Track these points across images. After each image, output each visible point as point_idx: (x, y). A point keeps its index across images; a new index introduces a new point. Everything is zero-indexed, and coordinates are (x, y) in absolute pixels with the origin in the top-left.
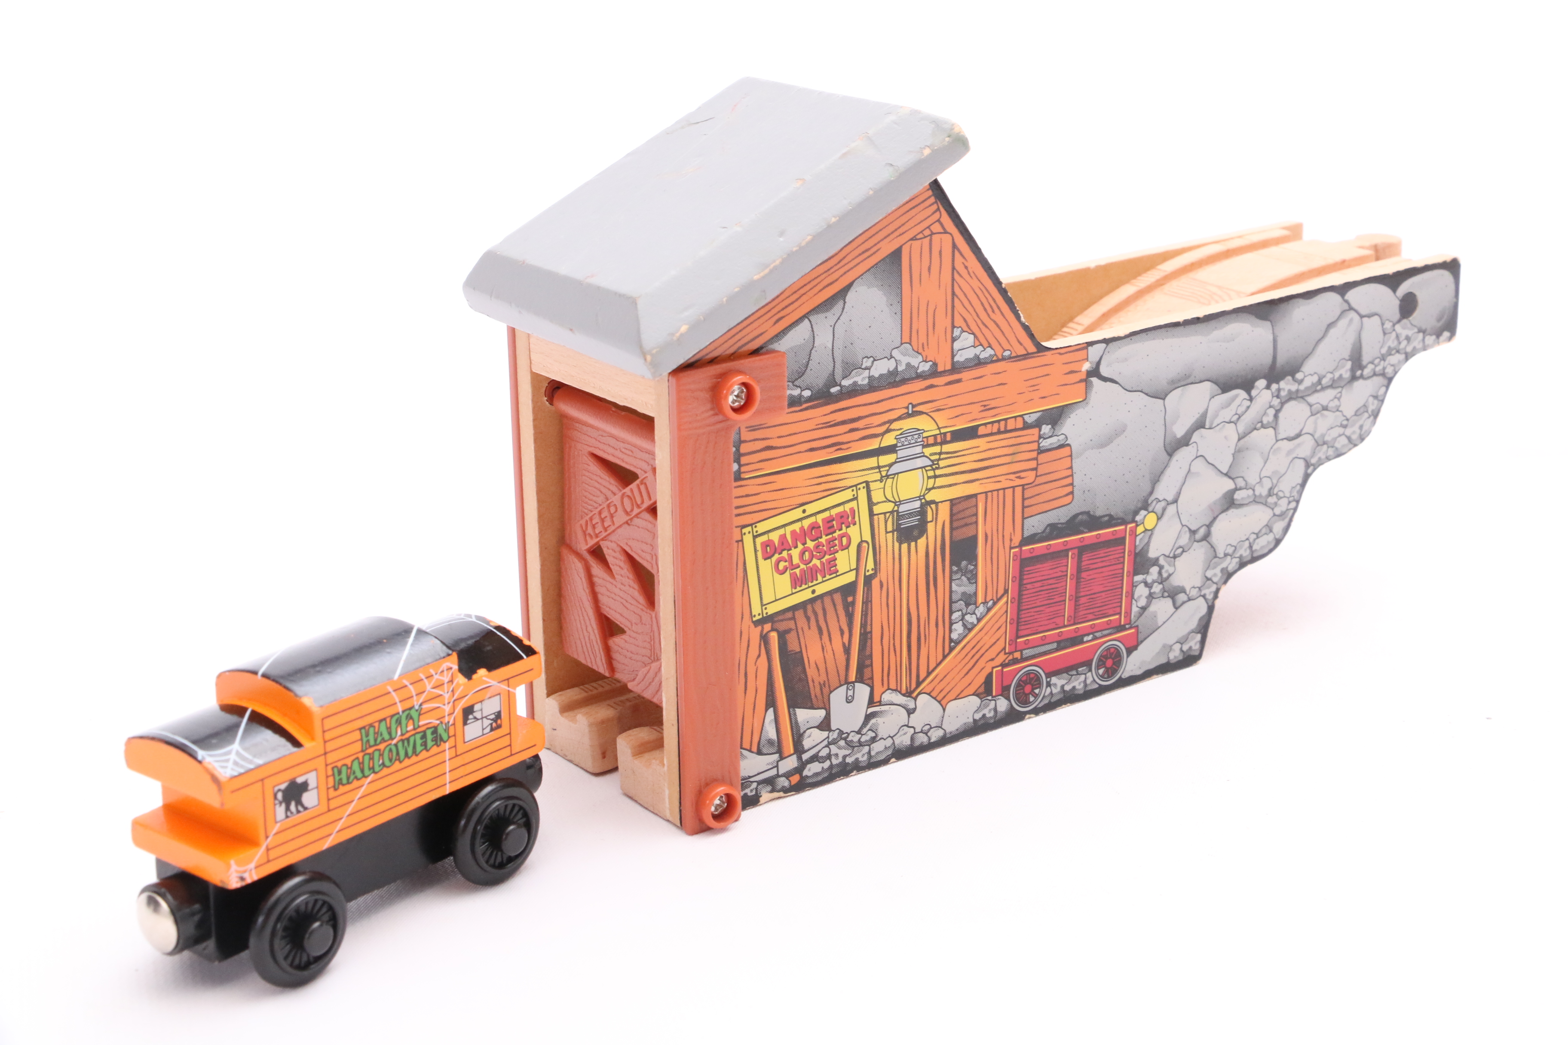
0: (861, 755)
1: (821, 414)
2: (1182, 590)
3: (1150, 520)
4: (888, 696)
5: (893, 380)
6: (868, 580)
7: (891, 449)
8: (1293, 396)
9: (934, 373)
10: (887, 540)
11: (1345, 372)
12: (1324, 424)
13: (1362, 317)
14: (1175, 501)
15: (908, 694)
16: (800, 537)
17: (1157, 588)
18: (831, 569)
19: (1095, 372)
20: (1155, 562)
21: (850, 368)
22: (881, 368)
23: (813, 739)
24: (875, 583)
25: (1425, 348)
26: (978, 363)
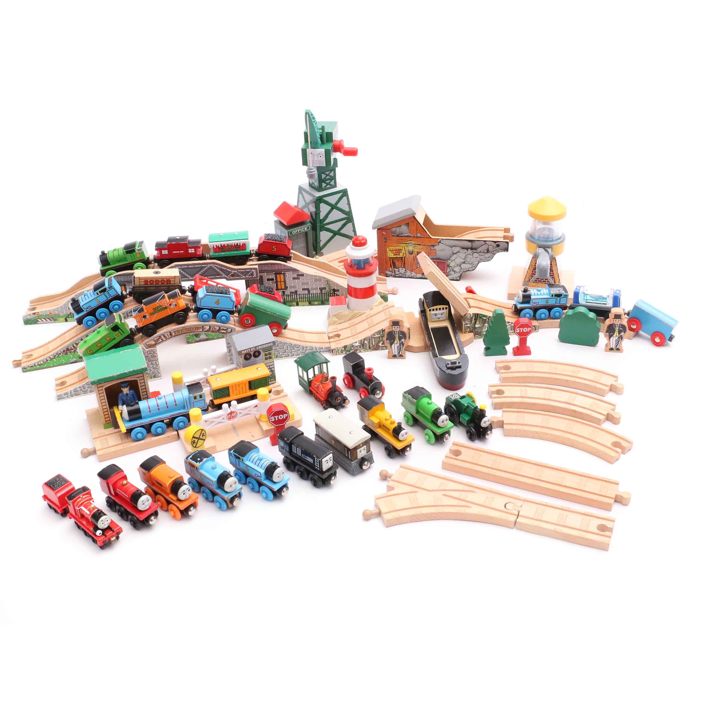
0: (404, 276)
1: (398, 238)
2: (456, 271)
3: (450, 262)
4: (408, 271)
5: (408, 236)
6: (405, 257)
7: (408, 244)
8: (475, 252)
9: (414, 237)
10: (407, 253)
11: (486, 251)
12: (482, 257)
13: (489, 245)
14: (454, 260)
15: (411, 271)
16: (395, 250)
17: (451, 270)
18: (399, 255)
19: (440, 242)
20: (451, 267)
21: (401, 234)
22: (406, 235)
23: (397, 272)
24: (406, 258)
25: (501, 252)
26: (421, 237)
